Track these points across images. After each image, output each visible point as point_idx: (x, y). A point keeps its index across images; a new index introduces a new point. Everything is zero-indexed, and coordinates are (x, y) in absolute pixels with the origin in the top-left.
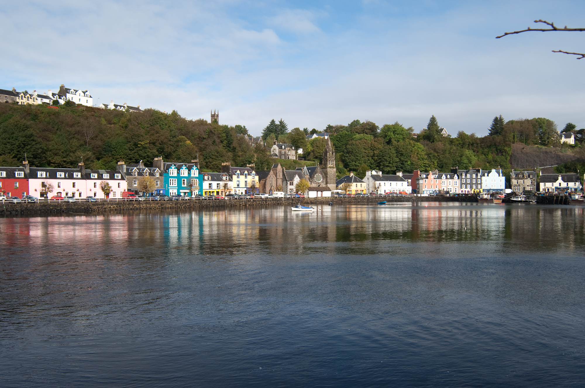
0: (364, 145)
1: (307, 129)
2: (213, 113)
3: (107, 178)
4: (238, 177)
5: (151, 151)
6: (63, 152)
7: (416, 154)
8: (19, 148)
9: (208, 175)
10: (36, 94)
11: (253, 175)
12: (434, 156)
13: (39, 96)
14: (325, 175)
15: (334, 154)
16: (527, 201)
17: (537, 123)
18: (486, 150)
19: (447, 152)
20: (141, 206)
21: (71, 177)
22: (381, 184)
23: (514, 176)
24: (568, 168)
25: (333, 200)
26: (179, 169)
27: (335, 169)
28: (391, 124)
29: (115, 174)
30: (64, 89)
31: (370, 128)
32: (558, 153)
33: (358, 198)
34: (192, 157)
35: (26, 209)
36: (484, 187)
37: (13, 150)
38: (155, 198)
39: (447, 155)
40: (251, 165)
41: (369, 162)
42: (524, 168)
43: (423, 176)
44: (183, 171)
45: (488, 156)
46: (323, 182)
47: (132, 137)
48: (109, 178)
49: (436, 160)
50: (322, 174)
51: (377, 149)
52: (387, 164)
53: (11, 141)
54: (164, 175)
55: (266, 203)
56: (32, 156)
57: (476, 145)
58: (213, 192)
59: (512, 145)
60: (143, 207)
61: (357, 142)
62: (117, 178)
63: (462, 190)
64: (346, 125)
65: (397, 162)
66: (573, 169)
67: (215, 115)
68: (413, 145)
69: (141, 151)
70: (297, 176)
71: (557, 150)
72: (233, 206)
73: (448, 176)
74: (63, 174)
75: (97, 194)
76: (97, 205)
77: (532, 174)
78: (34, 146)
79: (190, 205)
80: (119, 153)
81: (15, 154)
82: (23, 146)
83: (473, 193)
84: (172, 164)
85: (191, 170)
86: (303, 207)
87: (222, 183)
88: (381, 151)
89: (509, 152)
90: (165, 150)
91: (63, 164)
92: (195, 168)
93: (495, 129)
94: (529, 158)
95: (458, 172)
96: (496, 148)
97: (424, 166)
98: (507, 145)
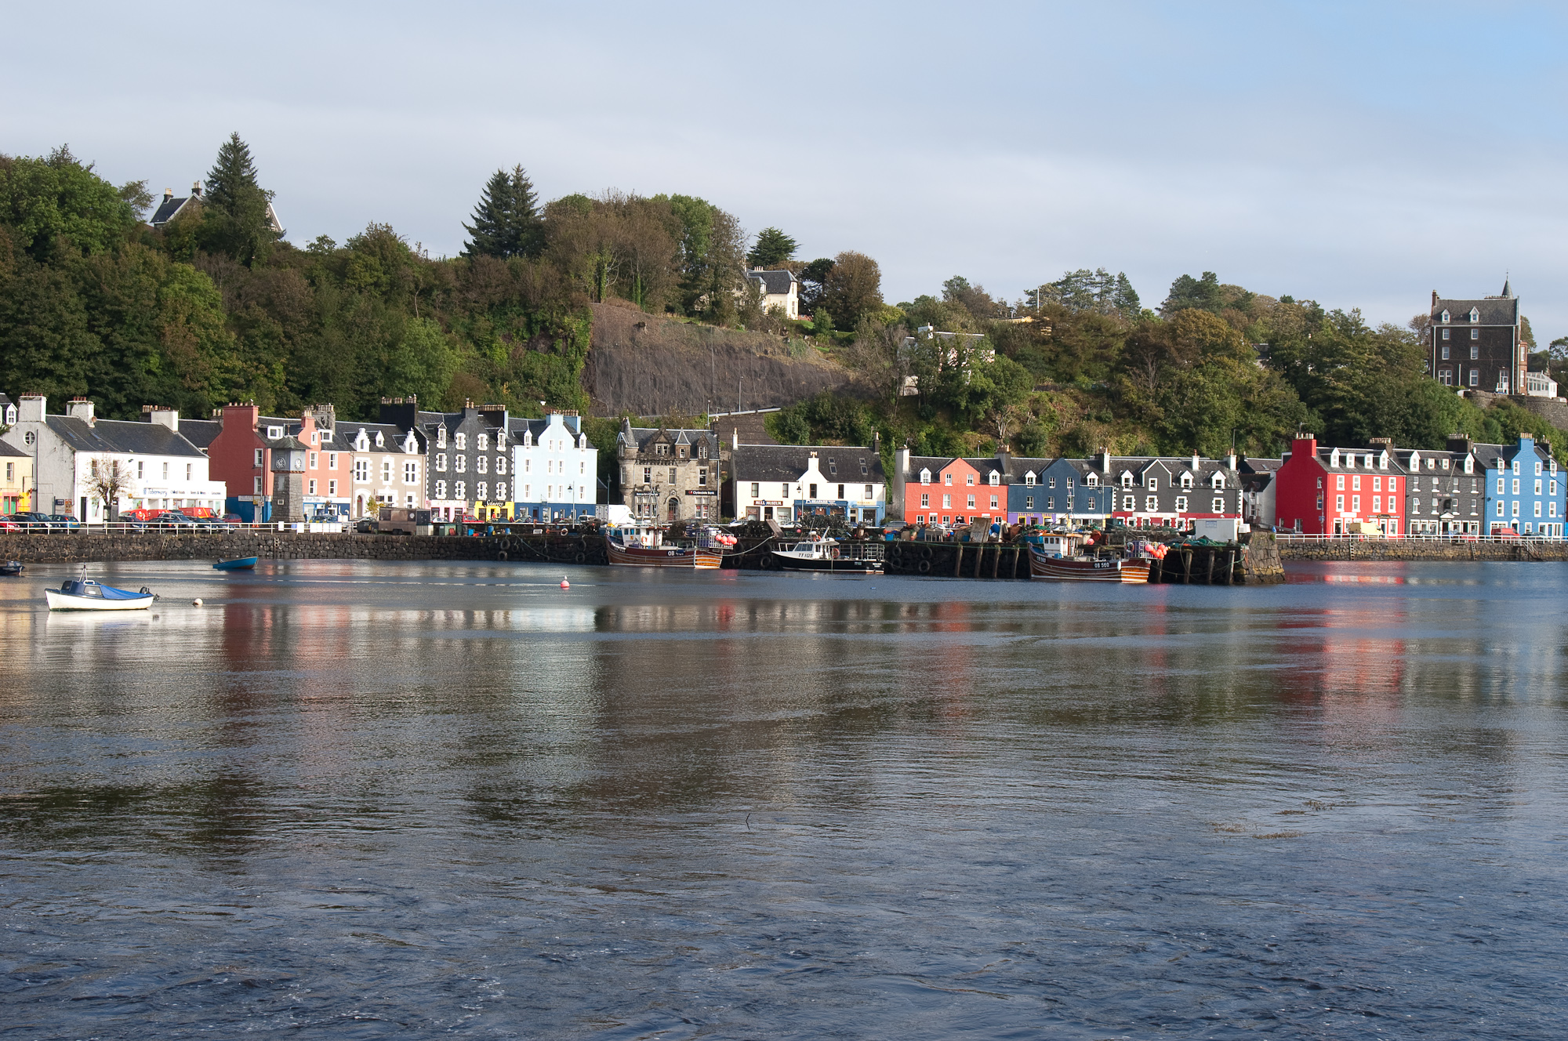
7: (182, 318)
12: (266, 336)
17: (677, 219)
18: (483, 323)
19: (328, 320)
23: (634, 450)
24: (822, 421)
32: (777, 357)
36: (520, 497)
39: (335, 336)
42: (645, 413)
43: (273, 433)
45: (490, 348)
49: (279, 355)
57: (441, 296)
63: (434, 504)
68: (163, 276)
71: (771, 344)
73: (380, 437)
77: (707, 444)
83: (476, 515)
86: (107, 592)
88: (9, 294)
89: (580, 339)
93: (493, 227)
94: (665, 371)
95: (417, 421)
96: (528, 315)
97: (224, 382)
98: (572, 306)
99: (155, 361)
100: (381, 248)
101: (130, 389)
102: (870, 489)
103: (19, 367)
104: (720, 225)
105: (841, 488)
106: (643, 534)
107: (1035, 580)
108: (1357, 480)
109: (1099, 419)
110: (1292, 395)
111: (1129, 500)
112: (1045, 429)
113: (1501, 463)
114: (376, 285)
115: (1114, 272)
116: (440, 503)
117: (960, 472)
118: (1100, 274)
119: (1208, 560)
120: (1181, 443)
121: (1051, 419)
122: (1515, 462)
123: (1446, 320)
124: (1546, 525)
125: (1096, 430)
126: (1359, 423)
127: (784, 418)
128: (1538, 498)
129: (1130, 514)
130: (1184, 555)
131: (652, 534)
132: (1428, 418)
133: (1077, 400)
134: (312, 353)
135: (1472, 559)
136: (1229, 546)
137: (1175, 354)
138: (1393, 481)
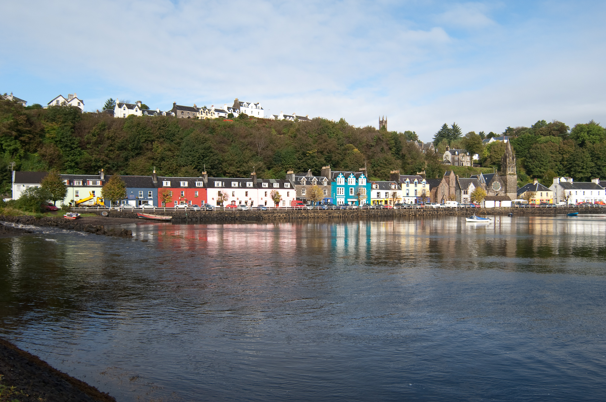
0: (551, 148)
1: (483, 132)
2: (381, 120)
3: (277, 187)
4: (408, 186)
5: (319, 160)
6: (237, 163)
8: (199, 160)
9: (376, 183)
10: (213, 109)
11: (424, 184)
13: (216, 110)
14: (504, 183)
15: (515, 159)
20: (309, 215)
21: (244, 186)
22: (571, 193)
25: (513, 211)
26: (346, 177)
27: (516, 177)
28: (584, 123)
29: (285, 183)
30: (238, 102)
31: (559, 129)
33: (543, 209)
34: (359, 165)
35: (205, 216)
37: (194, 162)
38: (323, 207)
40: (421, 173)
41: (557, 167)
44: (350, 180)
46: (501, 190)
47: (300, 147)
48: (279, 187)
50: (500, 182)
51: (566, 152)
52: (579, 170)
53: (192, 153)
54: (332, 183)
55: (437, 213)
56: (210, 167)
58: (381, 201)
60: (311, 216)
61: (542, 146)
62: (286, 187)
64: (529, 126)
65: (593, 167)
67: (384, 122)
69: (310, 160)
70: (472, 185)
72: (402, 216)
74: (237, 183)
75: (267, 203)
76: (268, 213)
78: (211, 158)
79: (357, 215)
80: (289, 163)
81: (196, 165)
82: (202, 158)
84: (340, 173)
85: (359, 179)
86: (478, 218)
87: (390, 192)
88: (572, 155)
90: (332, 159)
91: (237, 174)
92: (362, 176)
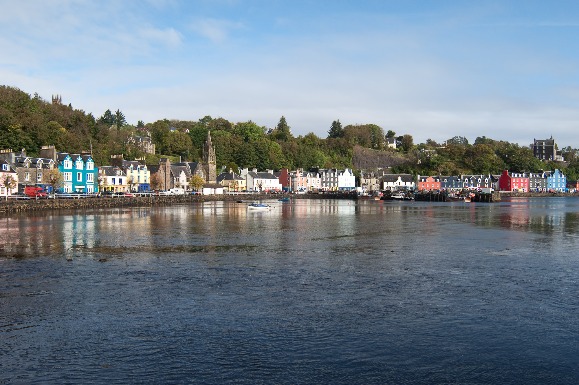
0: (224, 141)
7: (273, 152)
9: (104, 168)
11: (145, 170)
12: (289, 155)
14: (207, 171)
15: (215, 150)
16: (407, 199)
17: (370, 129)
18: (332, 151)
19: (301, 152)
23: (363, 176)
24: (401, 169)
25: (226, 197)
26: (74, 160)
27: (215, 166)
28: (246, 122)
29: (3, 165)
31: (224, 125)
32: (392, 156)
33: (248, 196)
36: (340, 186)
39: (303, 155)
40: (138, 159)
42: (364, 168)
43: (291, 174)
44: (78, 163)
45: (333, 156)
46: (204, 178)
49: (292, 159)
50: (203, 170)
51: (236, 146)
52: (248, 162)
54: (59, 167)
57: (323, 146)
58: (108, 188)
59: (354, 147)
61: (218, 138)
62: (5, 170)
63: (323, 188)
64: (197, 121)
65: (258, 160)
66: (405, 171)
68: (270, 144)
69: (12, 136)
70: (183, 172)
71: (390, 154)
73: (312, 175)
77: (377, 174)
83: (331, 189)
84: (67, 155)
85: (87, 162)
87: (117, 178)
88: (241, 149)
89: (351, 154)
92: (90, 160)
93: (333, 132)
94: (369, 160)
95: (319, 171)
96: (341, 149)
97: (281, 164)
98: (350, 147)
99: (268, 160)
100: (311, 137)
101: (264, 166)
102: (411, 183)
103: (243, 163)
104: (380, 130)
105: (405, 183)
106: (364, 193)
107: (446, 202)
108: (518, 179)
109: (460, 168)
110: (503, 162)
111: (467, 185)
112: (448, 170)
113: (551, 175)
114: (310, 144)
115: (463, 137)
116: (324, 187)
117: (430, 179)
118: (460, 137)
119: (484, 197)
120: (478, 173)
121: (450, 168)
122: (554, 175)
123: (537, 144)
124: (561, 189)
125: (459, 170)
126: (518, 167)
127: (393, 169)
128: (559, 183)
129: (467, 188)
130: (479, 196)
131: (366, 193)
132: (534, 166)
133: (455, 164)
134: (298, 158)
135: (544, 196)
136: (489, 194)
137: (477, 154)
138: (526, 179)
